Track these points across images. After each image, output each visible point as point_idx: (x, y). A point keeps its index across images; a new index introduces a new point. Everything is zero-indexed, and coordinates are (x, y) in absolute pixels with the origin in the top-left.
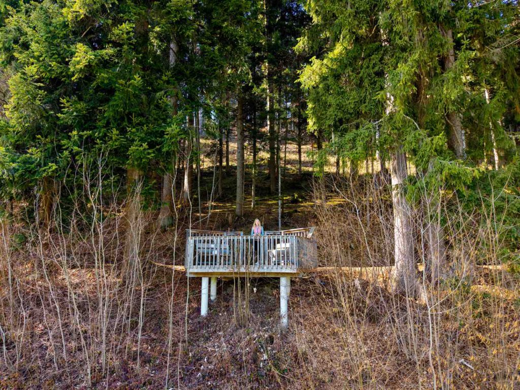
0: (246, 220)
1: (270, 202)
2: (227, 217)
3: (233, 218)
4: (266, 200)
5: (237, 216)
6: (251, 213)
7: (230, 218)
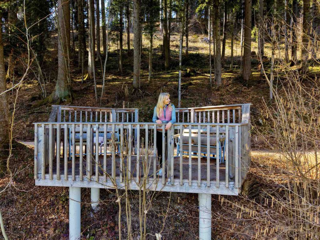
0: (143, 93)
1: (164, 76)
2: (124, 89)
3: (129, 90)
4: (161, 74)
5: (134, 88)
6: (148, 86)
7: (126, 90)
